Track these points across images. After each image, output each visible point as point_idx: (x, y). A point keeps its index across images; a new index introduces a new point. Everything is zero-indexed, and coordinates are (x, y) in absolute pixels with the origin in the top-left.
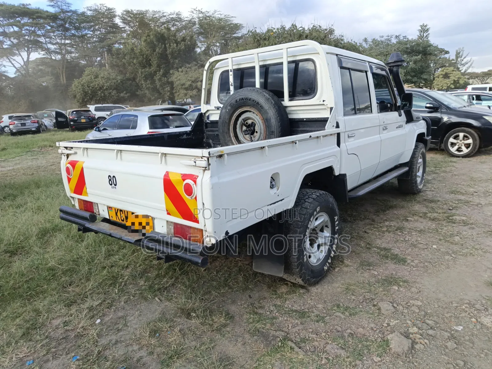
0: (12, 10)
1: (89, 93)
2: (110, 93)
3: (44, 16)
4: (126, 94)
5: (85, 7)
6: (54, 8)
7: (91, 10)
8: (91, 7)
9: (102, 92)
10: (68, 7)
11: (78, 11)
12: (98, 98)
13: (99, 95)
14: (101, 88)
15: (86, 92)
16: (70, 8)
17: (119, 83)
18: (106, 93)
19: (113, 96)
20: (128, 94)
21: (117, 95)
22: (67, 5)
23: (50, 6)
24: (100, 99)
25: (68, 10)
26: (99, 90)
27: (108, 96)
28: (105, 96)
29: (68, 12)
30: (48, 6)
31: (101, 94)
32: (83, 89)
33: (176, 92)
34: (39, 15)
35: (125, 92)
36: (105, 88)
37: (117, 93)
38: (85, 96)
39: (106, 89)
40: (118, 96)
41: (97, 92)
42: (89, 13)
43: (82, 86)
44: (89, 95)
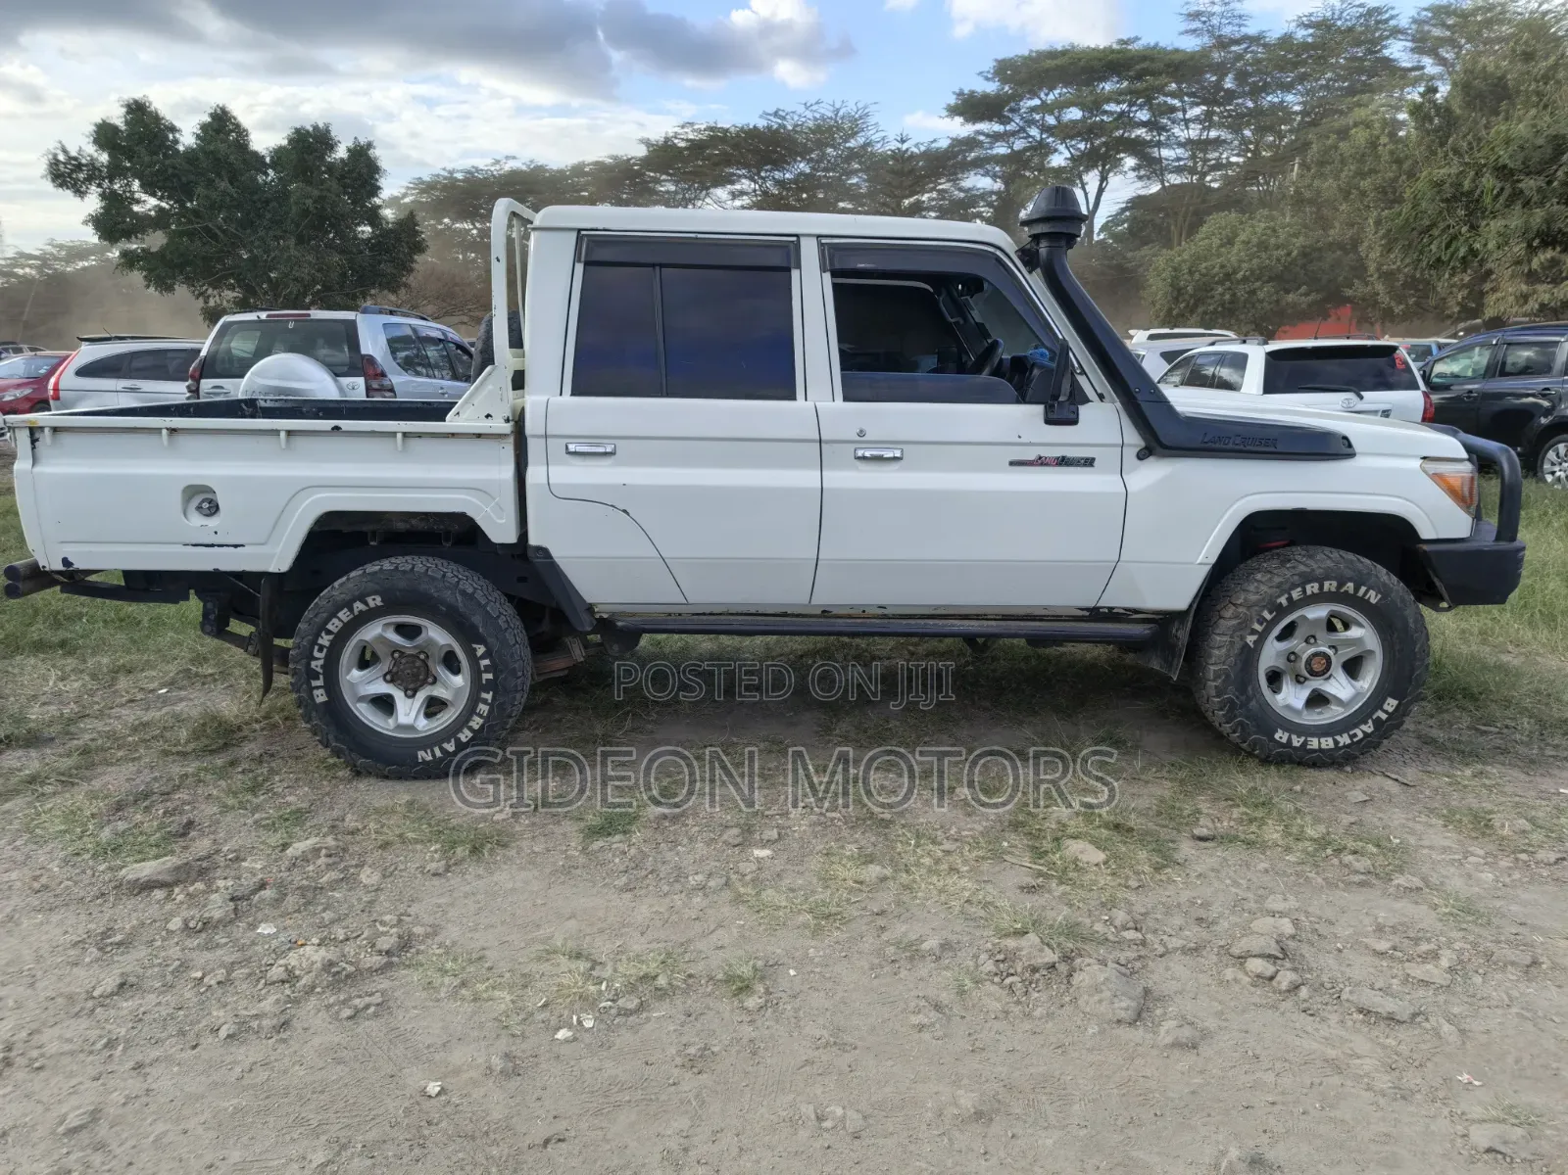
0: (1082, 63)
1: (1187, 292)
2: (1253, 292)
3: (1159, 65)
4: (1306, 294)
5: (1290, 18)
6: (1198, 36)
7: (1307, 26)
8: (1311, 15)
9: (1230, 289)
10: (1240, 26)
11: (1268, 34)
12: (1211, 308)
13: (1217, 297)
14: (1228, 276)
15: (1179, 290)
16: (1244, 30)
17: (1295, 259)
18: (1241, 292)
19: (1261, 301)
20: (1312, 297)
21: (1275, 298)
22: (1237, 21)
23: (1187, 32)
24: (1215, 312)
25: (1237, 36)
26: (1221, 282)
27: (1245, 302)
28: (1234, 299)
29: (1237, 42)
30: (1182, 33)
31: (1222, 295)
32: (1176, 278)
33: (1494, 290)
34: (1145, 65)
35: (1304, 289)
36: (1239, 276)
37: (1277, 293)
38: (1176, 300)
39: (1245, 279)
40: (1277, 301)
41: (1212, 289)
42: (1301, 34)
43: (1175, 269)
44: (1187, 297)
